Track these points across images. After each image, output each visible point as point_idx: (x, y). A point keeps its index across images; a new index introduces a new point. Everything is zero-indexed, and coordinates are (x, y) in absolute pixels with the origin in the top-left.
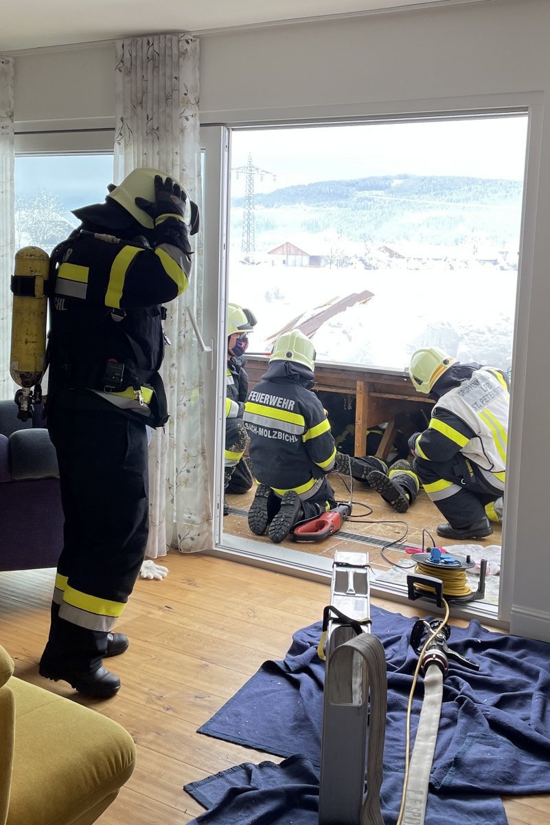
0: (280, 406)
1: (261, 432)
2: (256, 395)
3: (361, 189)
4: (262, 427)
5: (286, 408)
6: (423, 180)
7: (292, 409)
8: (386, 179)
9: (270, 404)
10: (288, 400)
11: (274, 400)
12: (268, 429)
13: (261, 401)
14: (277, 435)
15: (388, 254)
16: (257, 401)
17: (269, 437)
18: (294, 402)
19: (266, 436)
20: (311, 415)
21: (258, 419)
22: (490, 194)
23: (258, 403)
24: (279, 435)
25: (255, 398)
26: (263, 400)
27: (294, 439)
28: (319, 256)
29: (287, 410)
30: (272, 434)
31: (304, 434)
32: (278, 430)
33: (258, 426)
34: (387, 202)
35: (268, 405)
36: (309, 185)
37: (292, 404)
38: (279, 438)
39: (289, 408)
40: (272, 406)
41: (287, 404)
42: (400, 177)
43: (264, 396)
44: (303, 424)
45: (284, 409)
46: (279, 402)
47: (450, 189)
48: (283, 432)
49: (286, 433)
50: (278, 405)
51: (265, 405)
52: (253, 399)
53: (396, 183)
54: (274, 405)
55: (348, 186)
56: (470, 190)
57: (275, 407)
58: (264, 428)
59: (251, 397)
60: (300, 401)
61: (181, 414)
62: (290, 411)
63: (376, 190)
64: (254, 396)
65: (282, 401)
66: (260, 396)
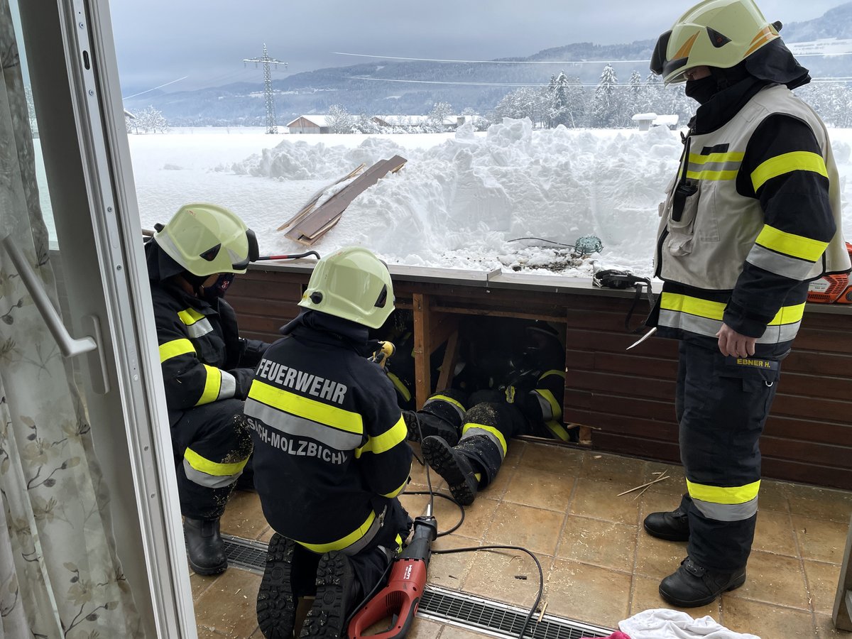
0: (317, 394)
1: (276, 441)
2: (269, 366)
3: (353, 74)
4: (277, 432)
5: (328, 398)
6: (399, 66)
7: (341, 402)
8: (371, 65)
9: (298, 388)
10: (334, 383)
11: (304, 380)
12: (289, 437)
13: (278, 381)
14: (305, 449)
15: (378, 123)
16: (271, 379)
17: (291, 452)
18: (345, 388)
19: (285, 449)
20: (377, 412)
21: (271, 415)
22: (447, 75)
23: (273, 383)
24: (310, 449)
25: (267, 373)
26: (283, 379)
27: (339, 459)
28: (326, 127)
29: (330, 403)
30: (296, 447)
31: (359, 447)
32: (309, 440)
33: (271, 430)
34: (374, 83)
35: (293, 390)
36: (314, 72)
37: (341, 391)
38: (309, 454)
39: (334, 399)
40: (299, 393)
41: (330, 390)
42: (382, 64)
43: (284, 371)
44: (359, 428)
45: (324, 401)
46: (315, 385)
47: (419, 72)
48: (319, 443)
49: (325, 447)
50: (312, 392)
51: (287, 389)
52: (263, 375)
53: (380, 68)
54: (304, 390)
55: (344, 71)
56: (433, 72)
57: (306, 395)
58: (282, 434)
59: (261, 370)
60: (356, 385)
61: (43, 507)
62: (336, 404)
63: (366, 74)
64: (266, 368)
65: (322, 384)
66: (278, 371)
